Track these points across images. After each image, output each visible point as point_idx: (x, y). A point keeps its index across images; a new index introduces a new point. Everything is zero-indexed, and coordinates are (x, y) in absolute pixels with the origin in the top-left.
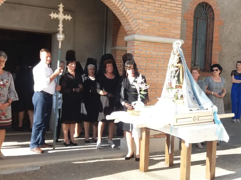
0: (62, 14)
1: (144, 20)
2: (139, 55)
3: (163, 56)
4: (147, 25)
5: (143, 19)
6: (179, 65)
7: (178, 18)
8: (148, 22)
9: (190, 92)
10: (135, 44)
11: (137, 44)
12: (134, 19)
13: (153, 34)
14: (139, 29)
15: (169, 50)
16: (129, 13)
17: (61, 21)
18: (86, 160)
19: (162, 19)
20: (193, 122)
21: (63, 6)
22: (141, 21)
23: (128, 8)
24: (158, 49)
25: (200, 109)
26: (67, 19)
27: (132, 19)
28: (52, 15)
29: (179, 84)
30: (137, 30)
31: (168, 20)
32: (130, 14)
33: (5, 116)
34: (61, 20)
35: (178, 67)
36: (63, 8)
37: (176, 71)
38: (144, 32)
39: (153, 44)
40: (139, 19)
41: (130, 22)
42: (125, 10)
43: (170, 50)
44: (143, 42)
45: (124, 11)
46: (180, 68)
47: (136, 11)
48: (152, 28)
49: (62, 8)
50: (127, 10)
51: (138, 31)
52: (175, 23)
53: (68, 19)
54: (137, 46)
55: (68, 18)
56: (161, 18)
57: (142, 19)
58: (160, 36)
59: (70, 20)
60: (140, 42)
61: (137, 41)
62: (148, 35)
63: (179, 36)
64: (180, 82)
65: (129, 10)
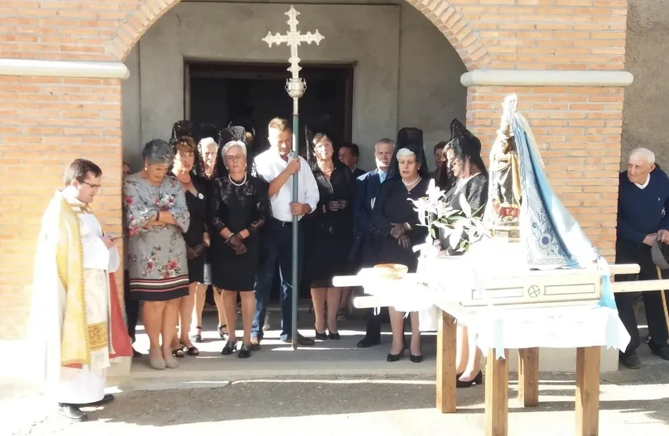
0: (296, 33)
1: (502, 30)
2: (488, 122)
3: (565, 122)
4: (514, 42)
5: (501, 28)
6: (509, 156)
7: (617, 12)
8: (516, 35)
9: (534, 225)
10: (477, 94)
11: (481, 94)
12: (472, 31)
13: (532, 64)
14: (487, 54)
15: (588, 103)
16: (457, 17)
17: (294, 50)
18: (340, 376)
19: (561, 21)
20: (528, 299)
21: (299, 13)
22: (496, 34)
23: (453, 6)
24: (550, 102)
25: (565, 268)
26: (309, 42)
27: (468, 30)
28: (269, 39)
29: (511, 203)
30: (482, 58)
31: (581, 21)
32: (459, 20)
33: (175, 270)
34: (294, 47)
35: (506, 161)
36: (298, 18)
37: (504, 172)
38: (504, 62)
39: (532, 89)
40: (487, 29)
41: (460, 39)
42: (446, 10)
43: (590, 103)
44: (500, 88)
45: (443, 12)
46: (511, 165)
47: (481, 9)
48: (530, 47)
49: (295, 17)
50: (451, 10)
51: (486, 60)
52: (606, 28)
53: (313, 42)
54: (482, 98)
55: (313, 40)
56: (559, 19)
57: (498, 29)
58: (556, 67)
59: (318, 44)
60: (490, 88)
61: (480, 86)
62: (516, 68)
63: (621, 64)
64: (513, 198)
65: (458, 9)
